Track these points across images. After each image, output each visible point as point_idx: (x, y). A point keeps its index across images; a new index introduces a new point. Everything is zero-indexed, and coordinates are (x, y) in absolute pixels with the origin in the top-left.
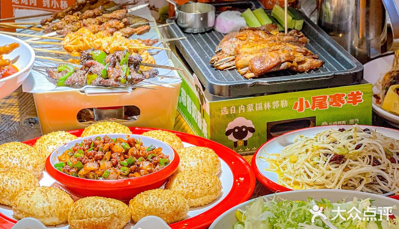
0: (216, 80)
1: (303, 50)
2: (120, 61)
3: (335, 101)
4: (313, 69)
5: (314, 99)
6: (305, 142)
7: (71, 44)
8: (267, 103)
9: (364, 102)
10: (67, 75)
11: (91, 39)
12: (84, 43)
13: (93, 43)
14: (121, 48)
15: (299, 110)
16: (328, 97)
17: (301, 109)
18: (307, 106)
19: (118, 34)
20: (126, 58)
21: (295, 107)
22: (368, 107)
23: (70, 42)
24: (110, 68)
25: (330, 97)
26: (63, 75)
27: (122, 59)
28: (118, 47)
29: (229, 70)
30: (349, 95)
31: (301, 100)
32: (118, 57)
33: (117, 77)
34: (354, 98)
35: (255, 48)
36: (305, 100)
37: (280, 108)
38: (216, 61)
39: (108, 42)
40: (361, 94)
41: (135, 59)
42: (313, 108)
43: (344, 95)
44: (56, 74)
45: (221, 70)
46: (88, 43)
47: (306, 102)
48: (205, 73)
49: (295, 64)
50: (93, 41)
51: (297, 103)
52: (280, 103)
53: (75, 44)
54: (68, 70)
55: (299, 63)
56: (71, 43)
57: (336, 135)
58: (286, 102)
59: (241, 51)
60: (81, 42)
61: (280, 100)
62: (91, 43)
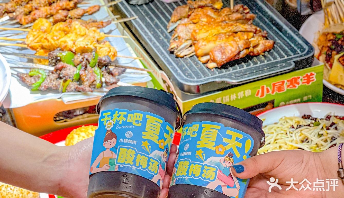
0: (185, 77)
1: (253, 29)
2: (89, 63)
3: (292, 83)
4: (266, 51)
5: (274, 85)
6: (276, 136)
7: (35, 43)
8: (233, 95)
9: (316, 81)
10: (40, 81)
11: (55, 38)
12: (49, 42)
13: (58, 42)
14: (88, 47)
15: (261, 96)
16: (286, 81)
17: (263, 95)
18: (268, 91)
19: (77, 24)
20: (95, 60)
21: (257, 95)
22: (319, 85)
23: (34, 40)
24: (83, 72)
25: (288, 81)
26: (35, 81)
27: (92, 61)
28: (84, 47)
29: (189, 57)
30: (304, 77)
31: (263, 88)
32: (87, 60)
33: (93, 82)
34: (308, 79)
35: (210, 32)
36: (267, 86)
37: (244, 97)
38: (176, 49)
39: (72, 40)
40: (314, 75)
41: (104, 61)
42: (273, 92)
43: (299, 78)
44: (28, 79)
45: (181, 58)
46: (53, 42)
47: (267, 89)
48: (172, 68)
49: (251, 49)
50: (58, 40)
51: (259, 91)
52: (244, 93)
53: (39, 41)
54: (40, 75)
55: (255, 47)
56: (36, 41)
57: (307, 132)
58: (250, 91)
59: (198, 37)
60: (45, 41)
61: (244, 91)
62: (57, 42)
